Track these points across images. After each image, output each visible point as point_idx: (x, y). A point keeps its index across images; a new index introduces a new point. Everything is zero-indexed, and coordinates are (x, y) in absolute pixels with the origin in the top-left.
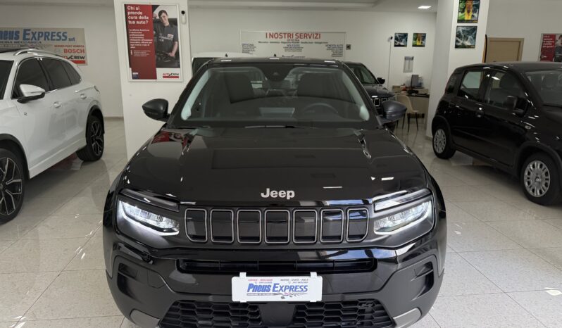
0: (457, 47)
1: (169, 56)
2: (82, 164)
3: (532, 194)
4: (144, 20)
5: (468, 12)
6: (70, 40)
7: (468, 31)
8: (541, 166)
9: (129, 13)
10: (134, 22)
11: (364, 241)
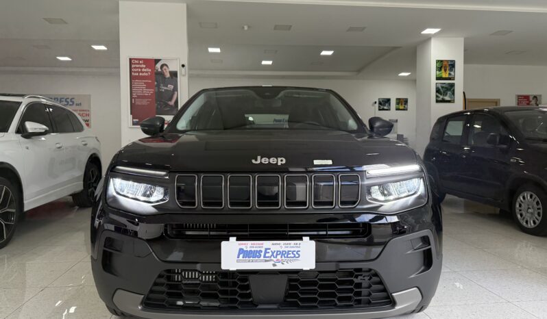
0: (437, 101)
1: (168, 104)
2: (78, 209)
3: (526, 226)
4: (146, 72)
5: (445, 70)
6: (77, 105)
7: (446, 88)
8: (531, 196)
9: (133, 66)
10: (137, 74)
11: (358, 207)
